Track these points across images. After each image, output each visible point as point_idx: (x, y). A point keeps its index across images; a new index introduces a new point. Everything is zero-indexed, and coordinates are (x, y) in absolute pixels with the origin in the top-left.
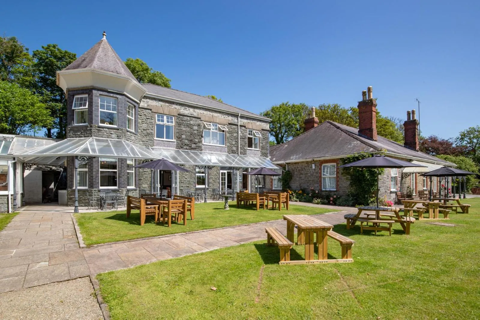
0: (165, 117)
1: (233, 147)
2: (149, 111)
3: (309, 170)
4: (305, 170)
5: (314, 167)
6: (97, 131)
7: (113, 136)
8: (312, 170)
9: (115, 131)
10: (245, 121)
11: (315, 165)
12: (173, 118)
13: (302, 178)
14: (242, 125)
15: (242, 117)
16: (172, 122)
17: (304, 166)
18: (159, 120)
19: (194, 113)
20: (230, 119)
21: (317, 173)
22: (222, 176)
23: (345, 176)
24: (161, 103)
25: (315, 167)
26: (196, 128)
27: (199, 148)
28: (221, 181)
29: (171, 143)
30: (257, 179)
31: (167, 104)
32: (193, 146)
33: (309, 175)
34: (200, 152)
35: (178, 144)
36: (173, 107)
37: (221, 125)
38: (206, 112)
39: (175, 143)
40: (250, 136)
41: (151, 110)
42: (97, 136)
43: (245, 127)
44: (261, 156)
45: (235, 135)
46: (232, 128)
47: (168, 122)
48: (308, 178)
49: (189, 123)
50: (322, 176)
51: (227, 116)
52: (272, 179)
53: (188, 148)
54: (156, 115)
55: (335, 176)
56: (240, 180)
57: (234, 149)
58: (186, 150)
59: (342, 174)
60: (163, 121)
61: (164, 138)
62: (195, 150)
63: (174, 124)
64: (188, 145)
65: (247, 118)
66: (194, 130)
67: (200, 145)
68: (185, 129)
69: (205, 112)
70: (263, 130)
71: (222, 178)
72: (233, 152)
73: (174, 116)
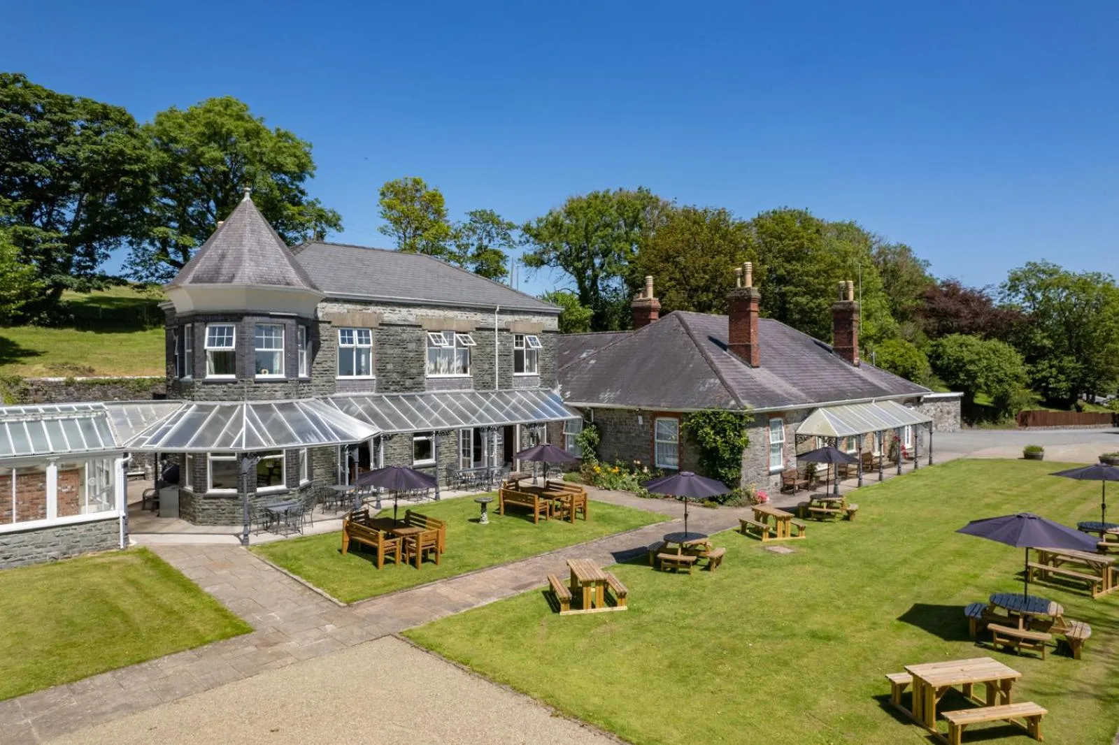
0: (355, 333)
1: (486, 376)
2: (327, 325)
3: (634, 425)
4: (626, 425)
5: (641, 422)
6: (252, 389)
7: (279, 394)
8: (638, 425)
9: (281, 385)
10: (509, 318)
11: (643, 418)
12: (370, 332)
13: (621, 440)
14: (502, 327)
15: (502, 312)
16: (368, 342)
17: (624, 417)
18: (343, 341)
19: (410, 316)
20: (479, 317)
21: (646, 433)
22: (464, 436)
23: (691, 445)
24: (347, 306)
25: (644, 422)
26: (412, 346)
27: (418, 386)
28: (461, 448)
29: (366, 382)
30: (532, 435)
31: (359, 307)
32: (408, 383)
33: (633, 435)
34: (420, 393)
35: (379, 382)
36: (369, 311)
37: (460, 333)
38: (433, 311)
39: (375, 382)
40: (519, 348)
41: (329, 322)
42: (252, 399)
43: (508, 330)
44: (541, 387)
45: (488, 349)
46: (483, 335)
47: (360, 341)
48: (631, 441)
49: (399, 338)
50: (656, 440)
51: (472, 314)
52: (564, 435)
53: (398, 387)
54: (339, 331)
55: (677, 442)
56: (499, 441)
57: (487, 378)
58: (395, 394)
59: (688, 440)
60: (351, 341)
61: (352, 374)
62: (412, 391)
63: (371, 345)
64: (397, 383)
65: (513, 312)
66: (409, 352)
67: (420, 379)
68: (392, 352)
69: (430, 312)
70: (545, 332)
71: (464, 441)
72: (486, 386)
73: (372, 328)
